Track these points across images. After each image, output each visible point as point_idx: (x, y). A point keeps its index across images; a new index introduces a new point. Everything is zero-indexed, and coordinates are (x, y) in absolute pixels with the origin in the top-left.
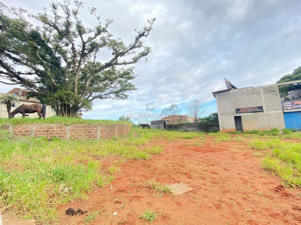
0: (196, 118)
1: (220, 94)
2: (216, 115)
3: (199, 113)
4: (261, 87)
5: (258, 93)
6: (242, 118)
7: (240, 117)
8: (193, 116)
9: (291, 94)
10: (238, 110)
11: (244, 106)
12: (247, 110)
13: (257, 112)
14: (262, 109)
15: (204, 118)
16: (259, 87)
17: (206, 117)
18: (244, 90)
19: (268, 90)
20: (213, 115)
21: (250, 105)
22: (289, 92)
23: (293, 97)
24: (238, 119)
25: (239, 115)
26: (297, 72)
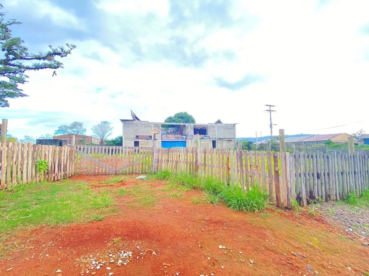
0: (102, 140)
1: (126, 122)
2: (121, 138)
3: (106, 135)
4: (153, 123)
5: (151, 127)
6: (139, 142)
7: (138, 142)
8: (99, 138)
9: (171, 130)
10: (137, 137)
11: (141, 135)
12: (143, 137)
13: (148, 139)
14: (152, 138)
15: (111, 140)
16: (152, 123)
17: (113, 139)
18: (142, 122)
19: (156, 125)
20: (119, 138)
21: (145, 134)
22: (169, 128)
23: (171, 132)
24: (136, 144)
25: (137, 140)
26: (175, 116)
